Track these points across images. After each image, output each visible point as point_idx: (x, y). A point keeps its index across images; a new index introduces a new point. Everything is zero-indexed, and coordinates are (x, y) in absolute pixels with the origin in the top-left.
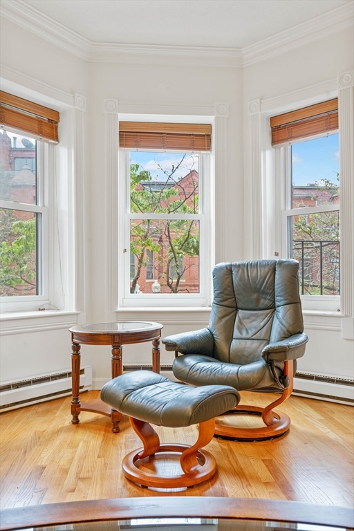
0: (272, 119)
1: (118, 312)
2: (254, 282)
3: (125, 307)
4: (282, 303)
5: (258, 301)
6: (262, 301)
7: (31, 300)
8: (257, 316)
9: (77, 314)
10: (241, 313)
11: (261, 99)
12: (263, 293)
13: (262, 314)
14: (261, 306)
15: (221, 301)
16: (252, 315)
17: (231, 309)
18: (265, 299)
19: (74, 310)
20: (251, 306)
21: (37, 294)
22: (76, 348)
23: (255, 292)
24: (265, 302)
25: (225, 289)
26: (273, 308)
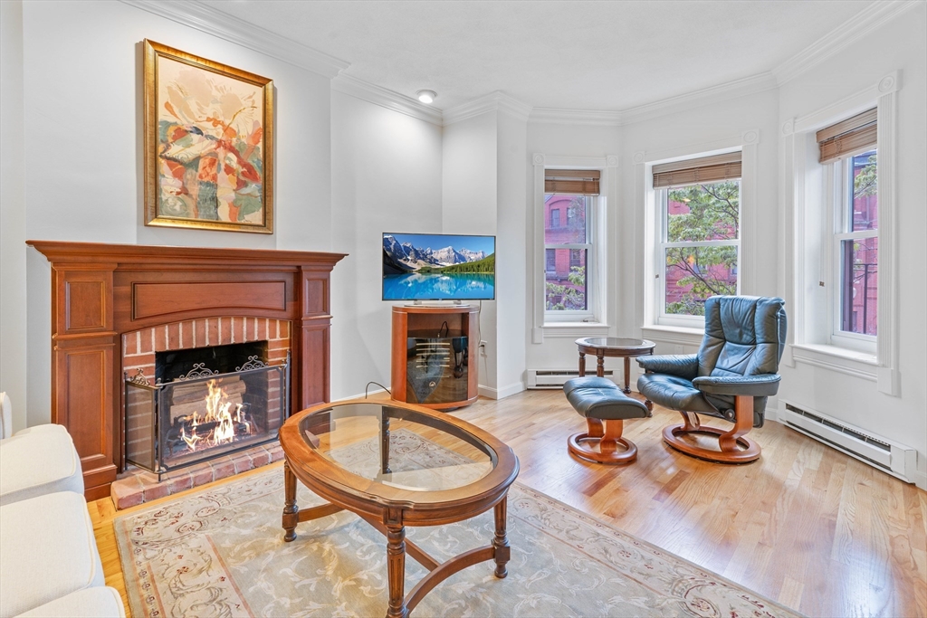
0: (819, 133)
1: (643, 329)
2: (737, 318)
3: (662, 325)
4: (762, 340)
5: (741, 335)
6: (745, 336)
7: (580, 313)
8: (739, 350)
9: (608, 328)
10: (728, 345)
11: (796, 118)
12: (745, 328)
13: (744, 349)
14: (743, 341)
15: (712, 331)
16: (735, 348)
17: (718, 340)
18: (747, 334)
19: (606, 325)
20: (735, 340)
21: (586, 308)
22: (582, 355)
23: (738, 327)
24: (746, 338)
25: (713, 321)
26: (754, 343)
